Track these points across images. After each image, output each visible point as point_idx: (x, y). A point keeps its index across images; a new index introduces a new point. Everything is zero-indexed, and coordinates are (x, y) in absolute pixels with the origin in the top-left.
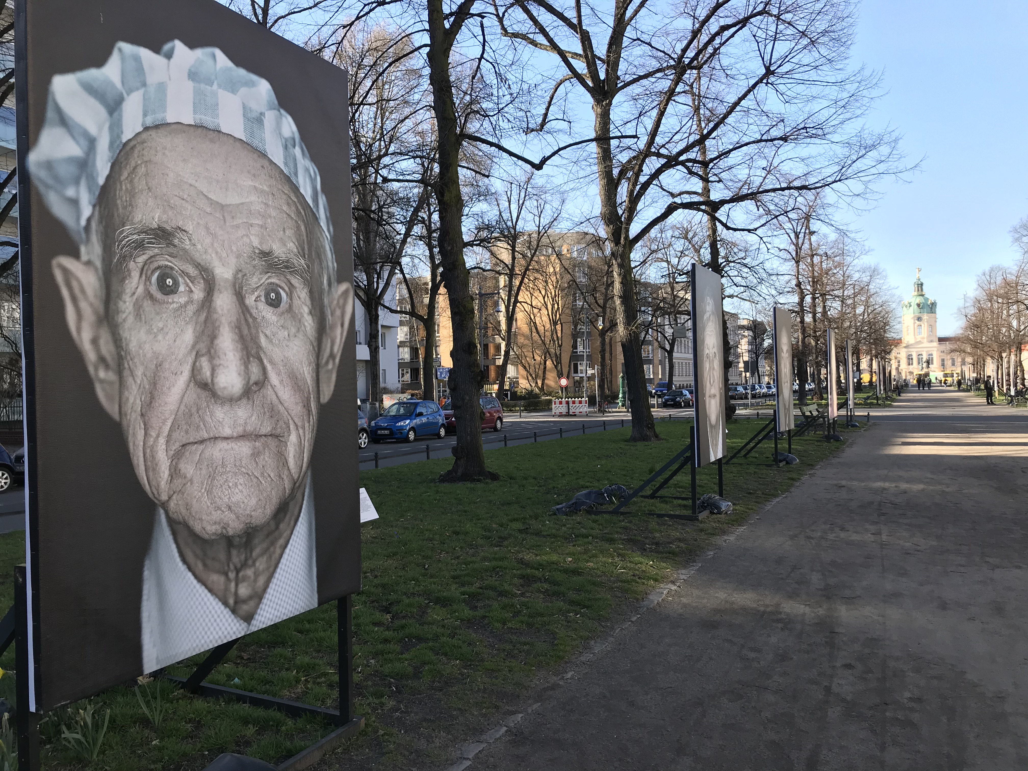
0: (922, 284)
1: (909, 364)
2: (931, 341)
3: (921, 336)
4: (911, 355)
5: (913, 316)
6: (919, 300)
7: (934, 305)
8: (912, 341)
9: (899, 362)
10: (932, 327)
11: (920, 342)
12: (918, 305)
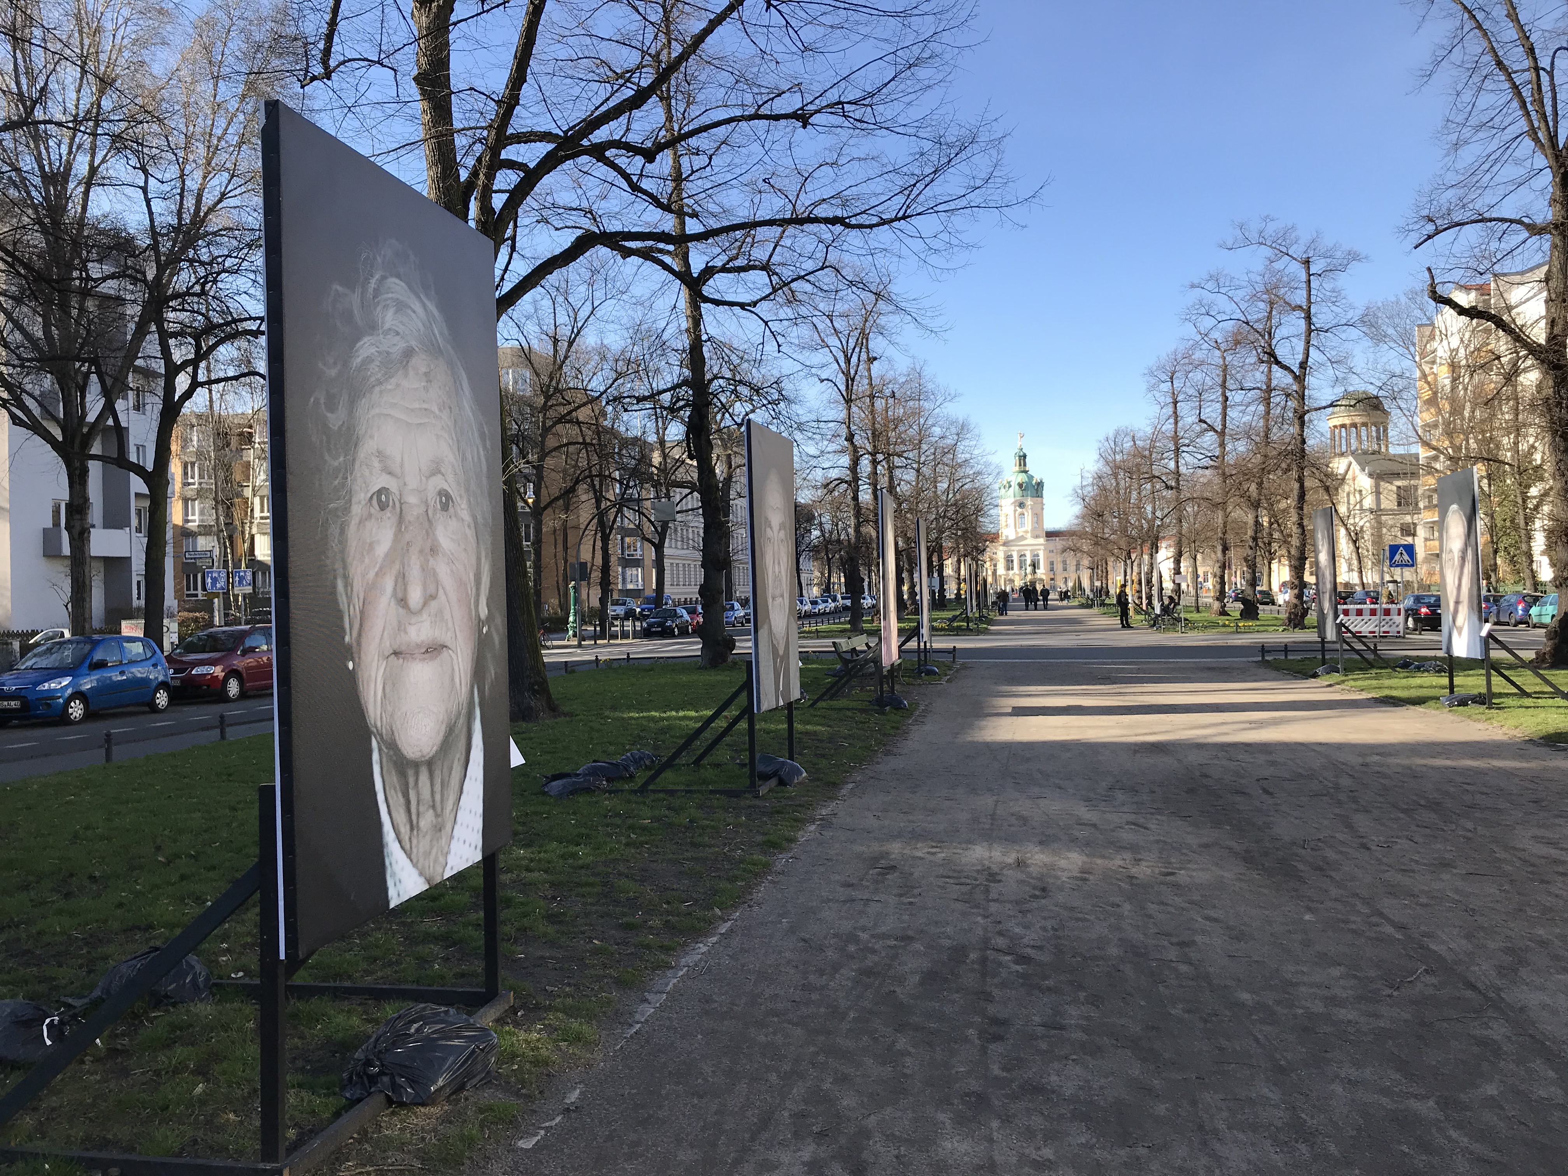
0: (1025, 456)
1: (1008, 569)
2: (1037, 537)
3: (1023, 529)
4: (1011, 556)
5: (1012, 500)
6: (1022, 478)
7: (1040, 485)
8: (1012, 537)
9: (995, 565)
10: (1038, 517)
11: (1023, 538)
12: (1020, 485)
